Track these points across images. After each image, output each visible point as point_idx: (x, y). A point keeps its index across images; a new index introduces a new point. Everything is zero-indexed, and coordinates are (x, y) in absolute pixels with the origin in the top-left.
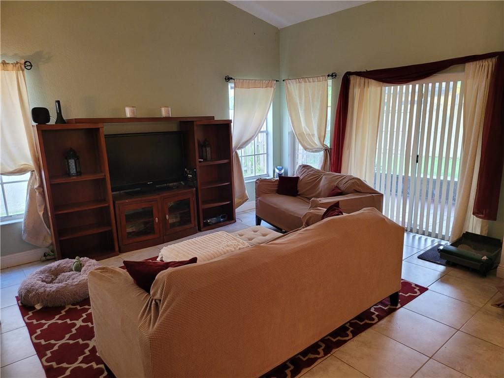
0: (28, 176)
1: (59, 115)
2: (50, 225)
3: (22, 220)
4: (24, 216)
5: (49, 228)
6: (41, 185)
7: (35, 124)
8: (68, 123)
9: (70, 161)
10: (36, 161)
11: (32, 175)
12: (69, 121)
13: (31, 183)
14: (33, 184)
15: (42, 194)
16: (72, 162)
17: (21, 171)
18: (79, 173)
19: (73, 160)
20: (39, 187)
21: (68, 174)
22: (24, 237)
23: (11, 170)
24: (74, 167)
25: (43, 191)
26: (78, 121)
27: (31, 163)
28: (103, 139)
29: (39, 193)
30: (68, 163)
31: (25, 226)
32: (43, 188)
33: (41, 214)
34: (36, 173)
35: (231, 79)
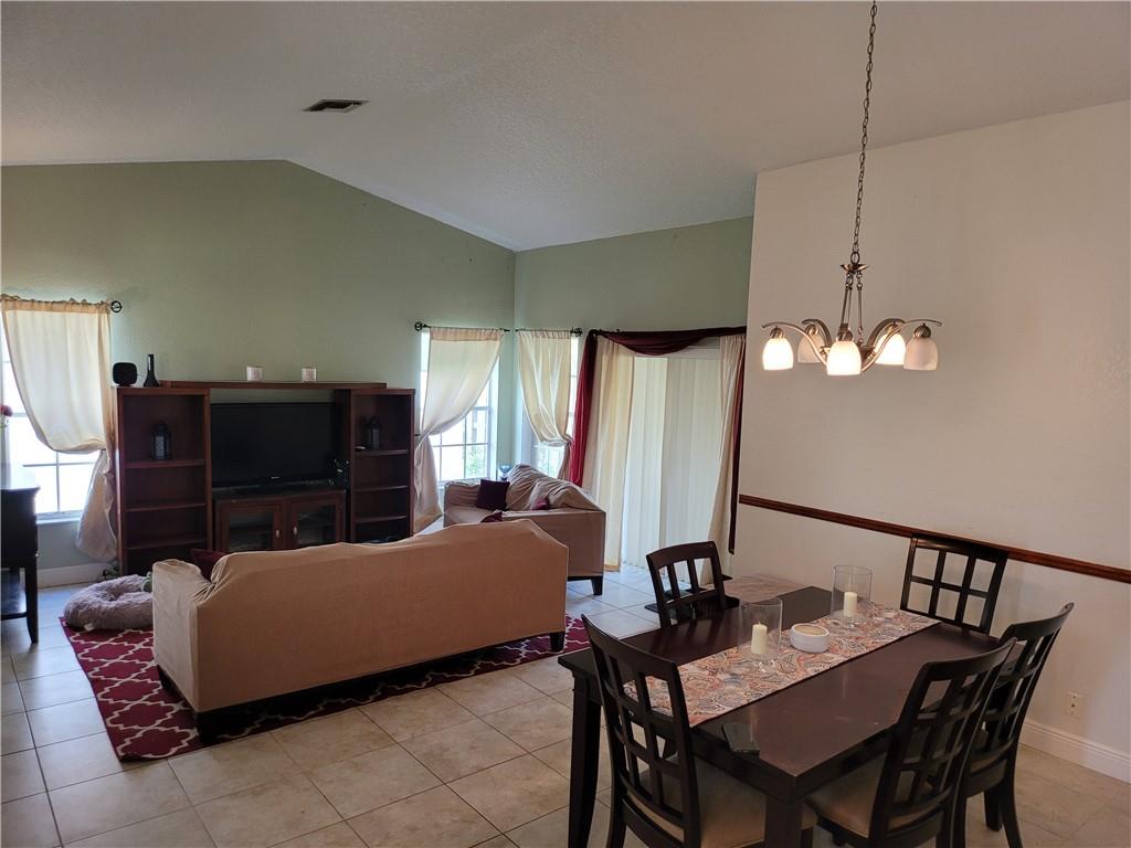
0: (95, 455)
1: (151, 373)
2: (117, 528)
3: (79, 519)
4: (81, 514)
5: (116, 534)
6: (113, 471)
7: (115, 385)
8: (162, 385)
9: (157, 438)
10: (110, 436)
11: (102, 453)
12: (163, 384)
13: (99, 465)
14: (102, 467)
15: (113, 483)
16: (160, 440)
17: (87, 449)
18: (168, 457)
19: (162, 438)
20: (109, 472)
21: (153, 457)
22: (78, 544)
23: (73, 446)
24: (162, 448)
25: (115, 479)
26: (176, 385)
27: (103, 439)
28: (207, 411)
29: (108, 481)
30: (155, 441)
31: (82, 528)
32: (115, 474)
33: (107, 511)
34: (107, 453)
35: (425, 326)
